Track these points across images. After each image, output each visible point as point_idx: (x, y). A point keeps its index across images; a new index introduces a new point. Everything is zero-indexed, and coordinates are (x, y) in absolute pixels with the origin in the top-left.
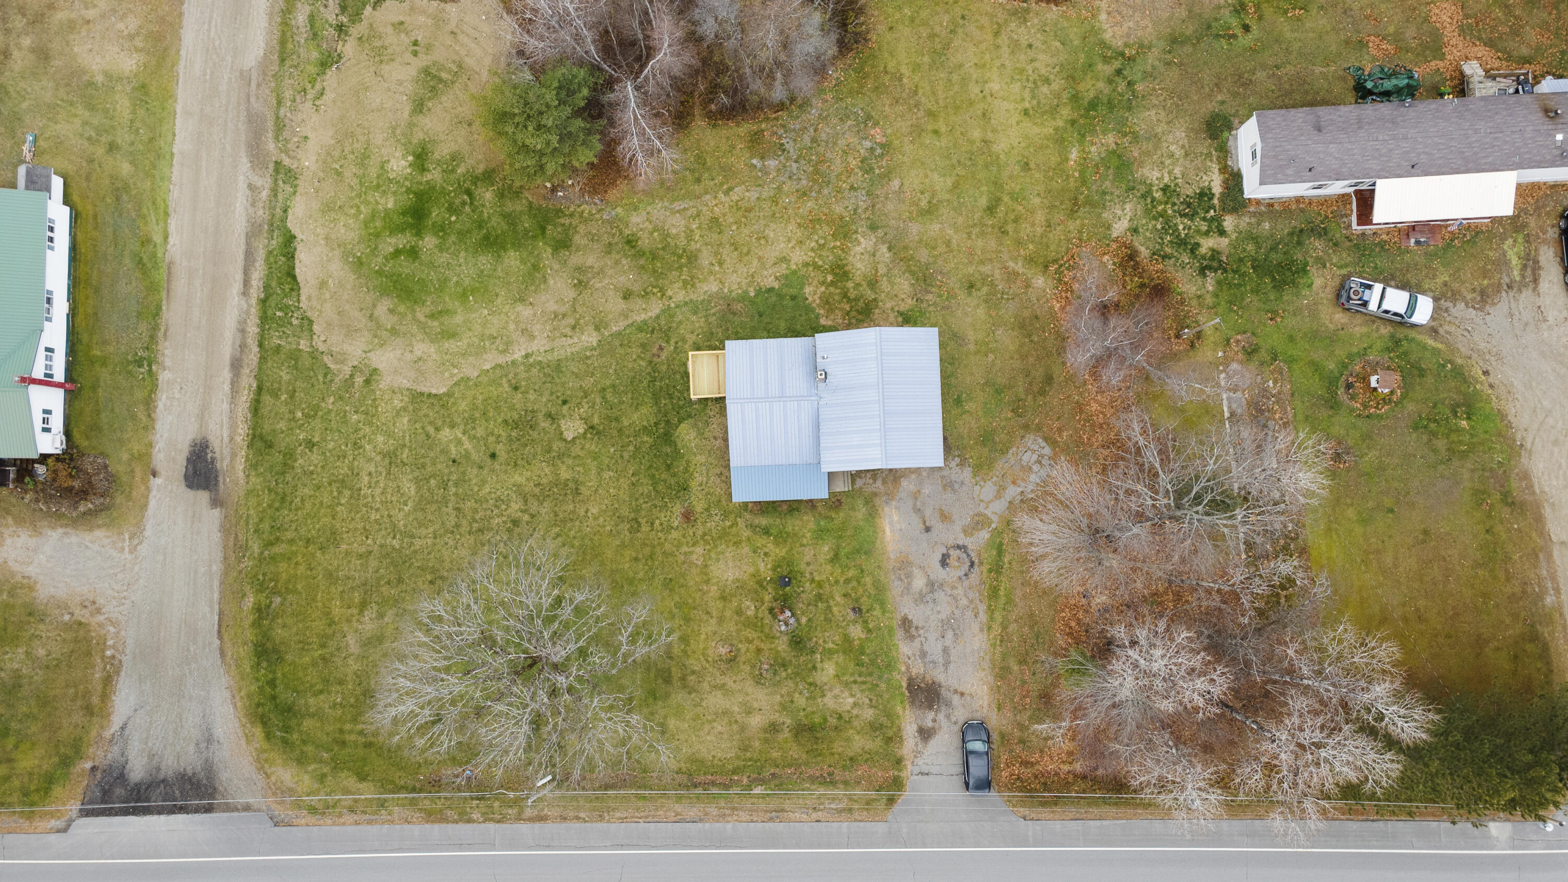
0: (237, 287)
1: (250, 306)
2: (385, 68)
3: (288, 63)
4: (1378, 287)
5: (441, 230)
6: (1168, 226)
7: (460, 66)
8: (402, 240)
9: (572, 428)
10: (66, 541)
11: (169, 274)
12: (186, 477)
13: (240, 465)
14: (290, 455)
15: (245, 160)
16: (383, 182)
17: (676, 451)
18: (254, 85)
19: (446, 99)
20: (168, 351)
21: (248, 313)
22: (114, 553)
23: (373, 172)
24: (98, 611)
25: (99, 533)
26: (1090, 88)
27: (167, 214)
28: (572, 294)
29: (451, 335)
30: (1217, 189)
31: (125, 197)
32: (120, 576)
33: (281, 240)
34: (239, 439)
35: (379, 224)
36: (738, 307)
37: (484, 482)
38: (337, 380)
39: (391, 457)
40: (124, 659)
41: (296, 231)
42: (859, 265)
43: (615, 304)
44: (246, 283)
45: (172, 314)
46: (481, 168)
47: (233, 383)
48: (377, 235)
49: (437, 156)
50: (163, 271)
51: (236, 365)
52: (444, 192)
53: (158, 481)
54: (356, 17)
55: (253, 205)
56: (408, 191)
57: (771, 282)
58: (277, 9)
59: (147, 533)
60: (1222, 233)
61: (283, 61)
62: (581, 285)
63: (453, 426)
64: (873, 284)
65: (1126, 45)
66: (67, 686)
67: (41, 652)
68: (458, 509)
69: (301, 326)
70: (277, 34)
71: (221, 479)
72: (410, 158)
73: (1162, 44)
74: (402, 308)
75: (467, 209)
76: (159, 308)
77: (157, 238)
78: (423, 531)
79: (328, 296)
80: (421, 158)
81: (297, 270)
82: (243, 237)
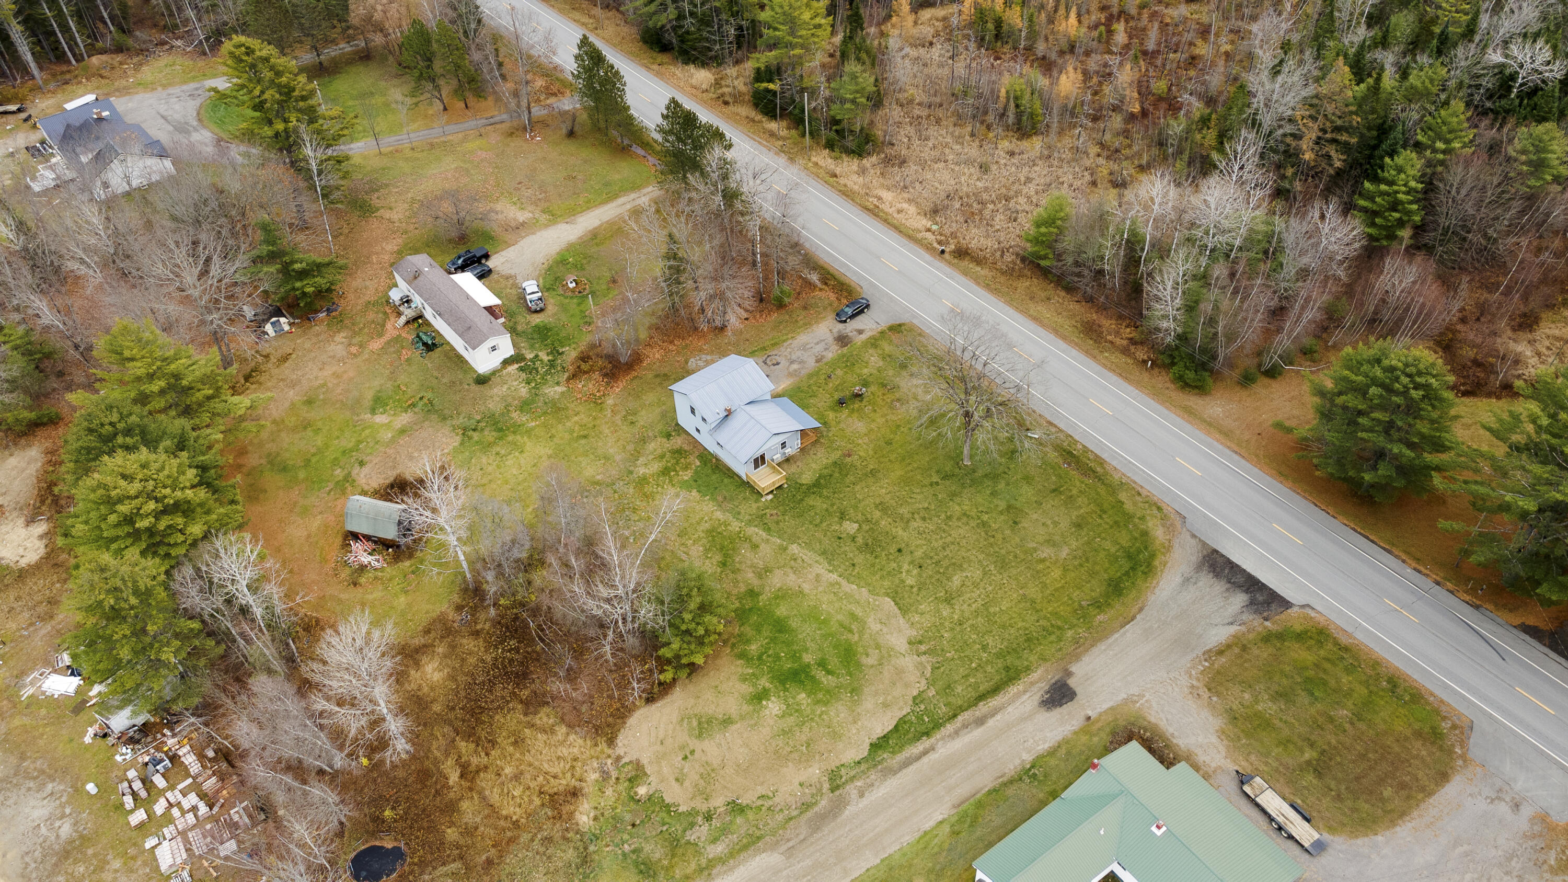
0: (932, 756)
1: (938, 741)
2: (716, 763)
3: (758, 833)
4: (528, 297)
5: (795, 657)
6: (547, 373)
7: (682, 720)
8: (820, 675)
9: (850, 527)
10: (1176, 734)
11: (962, 803)
12: (1072, 699)
13: (1035, 676)
14: (1000, 655)
15: (847, 812)
16: (791, 710)
17: (820, 477)
18: (791, 844)
19: (710, 710)
20: (1011, 767)
21: (943, 738)
22: (1154, 704)
23: (791, 720)
24: (1193, 687)
25: (1153, 720)
26: (489, 435)
27: (926, 833)
28: (777, 572)
29: (853, 617)
30: (516, 366)
31: (938, 867)
32: (1162, 690)
33: (880, 752)
34: (1021, 688)
35: (820, 696)
36: (720, 498)
37: (917, 546)
38: (934, 660)
39: (949, 600)
40: (1200, 654)
41: (866, 747)
42: (656, 467)
43: (766, 550)
44: (925, 753)
45: (986, 781)
46: (740, 662)
47: (993, 715)
48: (828, 691)
49: (751, 689)
50: (965, 806)
51: (980, 721)
52: (771, 670)
53: (1090, 713)
54: (693, 813)
55: (872, 785)
56: (786, 690)
57: (694, 493)
58: (725, 868)
59: (1125, 696)
60: (537, 356)
61: (759, 838)
62: (768, 570)
63: (903, 581)
64: (662, 457)
65: (457, 434)
66: (1247, 669)
67: (1247, 696)
68: (944, 548)
69: (922, 702)
70: (743, 855)
71: (1053, 681)
72: (764, 703)
73: (448, 422)
74: (860, 649)
75: (770, 652)
76: (990, 793)
77: (946, 829)
78: (972, 557)
79: (889, 698)
80: (760, 697)
81: (890, 728)
82: (898, 776)
